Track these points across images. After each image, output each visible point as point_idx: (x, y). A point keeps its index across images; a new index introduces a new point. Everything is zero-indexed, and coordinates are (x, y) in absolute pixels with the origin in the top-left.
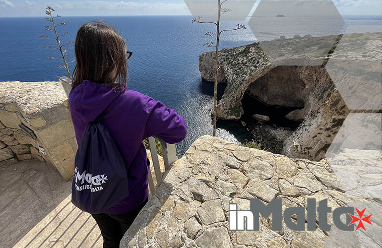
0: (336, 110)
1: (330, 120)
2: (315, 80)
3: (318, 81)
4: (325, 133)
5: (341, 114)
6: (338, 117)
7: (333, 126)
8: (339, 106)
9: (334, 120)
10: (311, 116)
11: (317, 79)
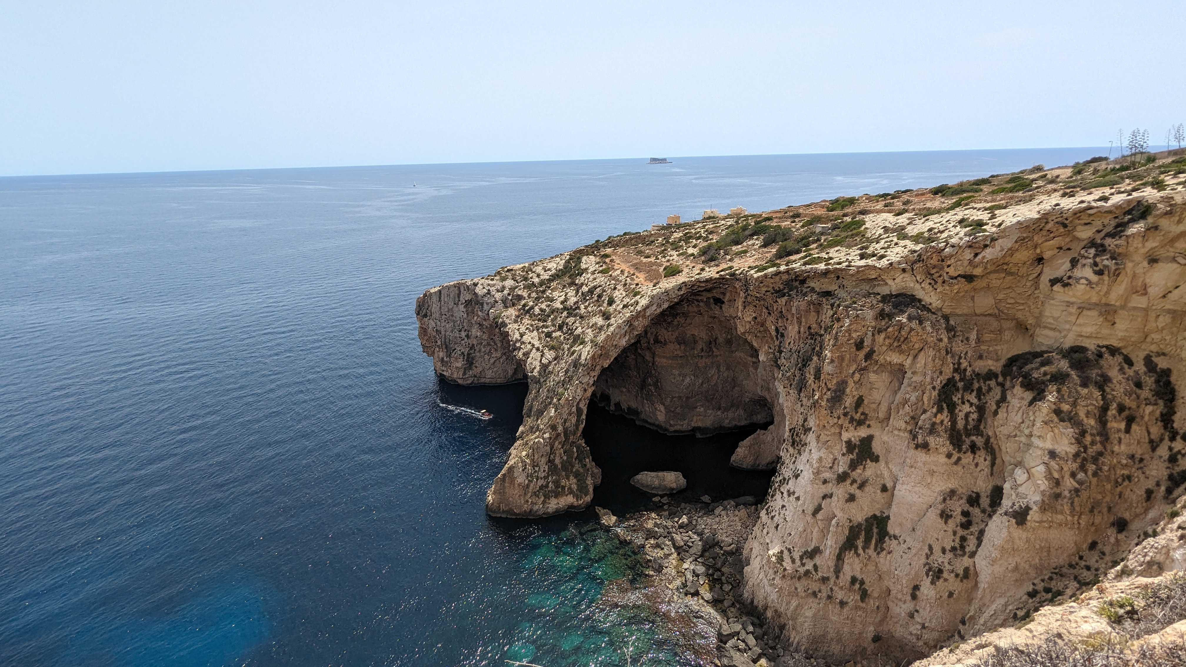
0: (845, 415)
1: (840, 448)
2: (774, 333)
3: (782, 335)
4: (840, 492)
5: (860, 423)
6: (856, 434)
7: (853, 465)
8: (849, 401)
9: (850, 446)
10: (793, 445)
11: (777, 330)
